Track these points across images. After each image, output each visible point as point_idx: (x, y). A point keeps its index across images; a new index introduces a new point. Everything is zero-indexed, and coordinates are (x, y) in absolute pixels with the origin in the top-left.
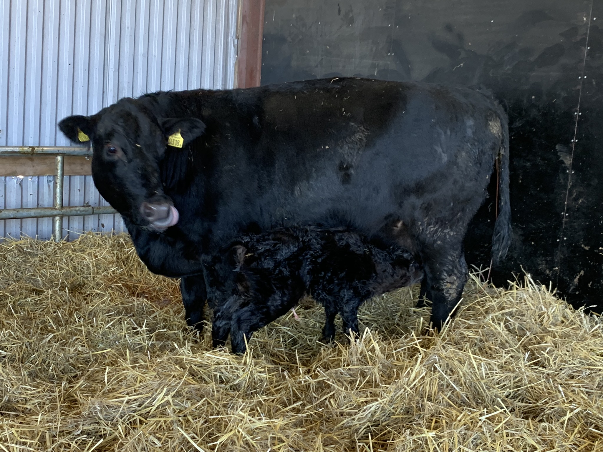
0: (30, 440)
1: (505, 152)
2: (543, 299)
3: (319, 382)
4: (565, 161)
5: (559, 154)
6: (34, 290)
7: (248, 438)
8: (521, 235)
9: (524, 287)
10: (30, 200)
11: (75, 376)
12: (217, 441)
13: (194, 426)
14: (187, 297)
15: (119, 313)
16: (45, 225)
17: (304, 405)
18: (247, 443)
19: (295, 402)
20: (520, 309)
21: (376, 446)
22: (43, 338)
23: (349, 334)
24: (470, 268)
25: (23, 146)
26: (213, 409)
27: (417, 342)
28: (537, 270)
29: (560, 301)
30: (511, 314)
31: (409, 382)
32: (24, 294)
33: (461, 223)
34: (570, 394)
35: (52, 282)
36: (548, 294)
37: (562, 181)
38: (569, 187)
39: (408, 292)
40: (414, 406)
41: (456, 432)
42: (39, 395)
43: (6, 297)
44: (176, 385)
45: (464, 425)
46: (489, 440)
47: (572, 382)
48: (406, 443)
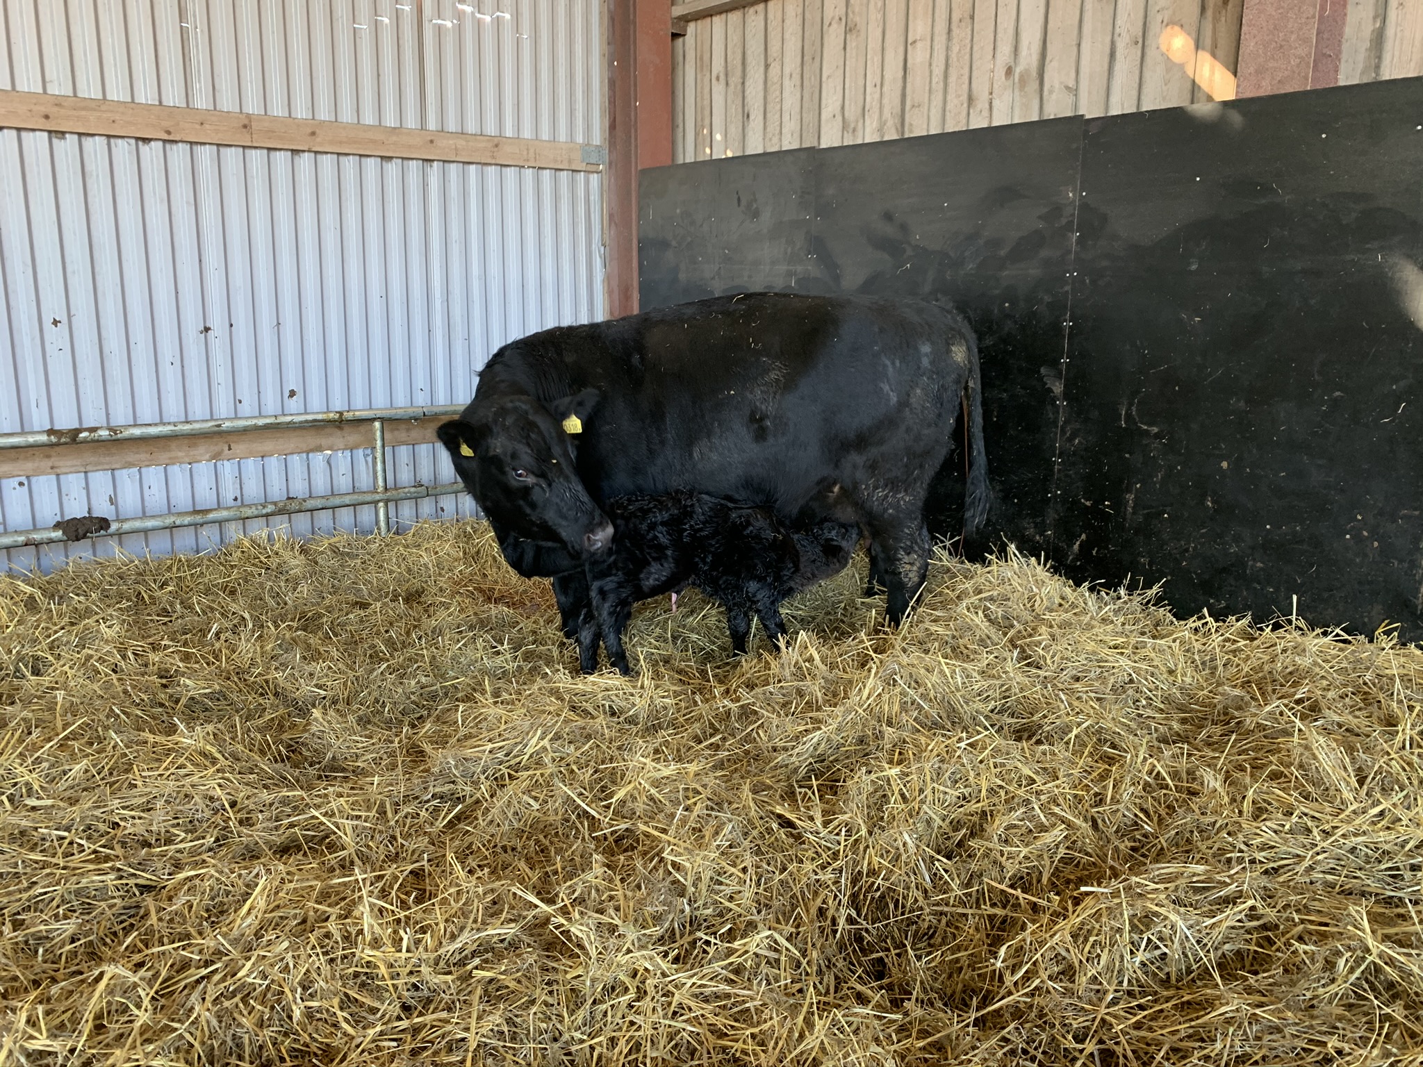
0: (366, 811)
1: (974, 384)
2: (1033, 576)
3: (742, 706)
4: (1054, 389)
5: (1045, 379)
6: (357, 603)
7: (653, 791)
8: (1000, 490)
9: (1006, 561)
10: (343, 483)
11: (421, 717)
12: (612, 798)
13: (582, 778)
14: (563, 599)
15: (471, 628)
16: (366, 515)
17: (724, 739)
18: (652, 799)
19: (712, 735)
20: (1003, 591)
21: (822, 788)
22: (374, 670)
23: (778, 640)
24: (933, 538)
25: (328, 411)
26: (604, 753)
27: (868, 644)
28: (1023, 536)
29: (1057, 577)
30: (991, 599)
31: (862, 702)
32: (345, 610)
33: (918, 484)
34: (1076, 703)
35: (380, 590)
36: (1039, 569)
37: (1051, 415)
38: (1061, 423)
39: (854, 576)
40: (870, 733)
41: (927, 766)
42: (372, 748)
43: (320, 616)
44: (554, 725)
45: (938, 756)
46: (972, 773)
47: (1077, 685)
48: (862, 785)
